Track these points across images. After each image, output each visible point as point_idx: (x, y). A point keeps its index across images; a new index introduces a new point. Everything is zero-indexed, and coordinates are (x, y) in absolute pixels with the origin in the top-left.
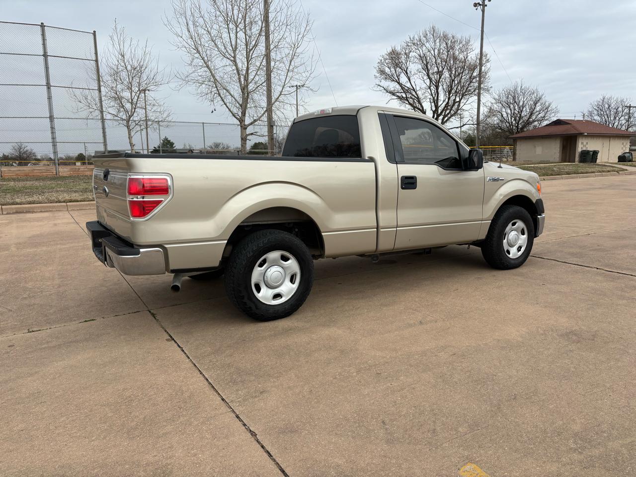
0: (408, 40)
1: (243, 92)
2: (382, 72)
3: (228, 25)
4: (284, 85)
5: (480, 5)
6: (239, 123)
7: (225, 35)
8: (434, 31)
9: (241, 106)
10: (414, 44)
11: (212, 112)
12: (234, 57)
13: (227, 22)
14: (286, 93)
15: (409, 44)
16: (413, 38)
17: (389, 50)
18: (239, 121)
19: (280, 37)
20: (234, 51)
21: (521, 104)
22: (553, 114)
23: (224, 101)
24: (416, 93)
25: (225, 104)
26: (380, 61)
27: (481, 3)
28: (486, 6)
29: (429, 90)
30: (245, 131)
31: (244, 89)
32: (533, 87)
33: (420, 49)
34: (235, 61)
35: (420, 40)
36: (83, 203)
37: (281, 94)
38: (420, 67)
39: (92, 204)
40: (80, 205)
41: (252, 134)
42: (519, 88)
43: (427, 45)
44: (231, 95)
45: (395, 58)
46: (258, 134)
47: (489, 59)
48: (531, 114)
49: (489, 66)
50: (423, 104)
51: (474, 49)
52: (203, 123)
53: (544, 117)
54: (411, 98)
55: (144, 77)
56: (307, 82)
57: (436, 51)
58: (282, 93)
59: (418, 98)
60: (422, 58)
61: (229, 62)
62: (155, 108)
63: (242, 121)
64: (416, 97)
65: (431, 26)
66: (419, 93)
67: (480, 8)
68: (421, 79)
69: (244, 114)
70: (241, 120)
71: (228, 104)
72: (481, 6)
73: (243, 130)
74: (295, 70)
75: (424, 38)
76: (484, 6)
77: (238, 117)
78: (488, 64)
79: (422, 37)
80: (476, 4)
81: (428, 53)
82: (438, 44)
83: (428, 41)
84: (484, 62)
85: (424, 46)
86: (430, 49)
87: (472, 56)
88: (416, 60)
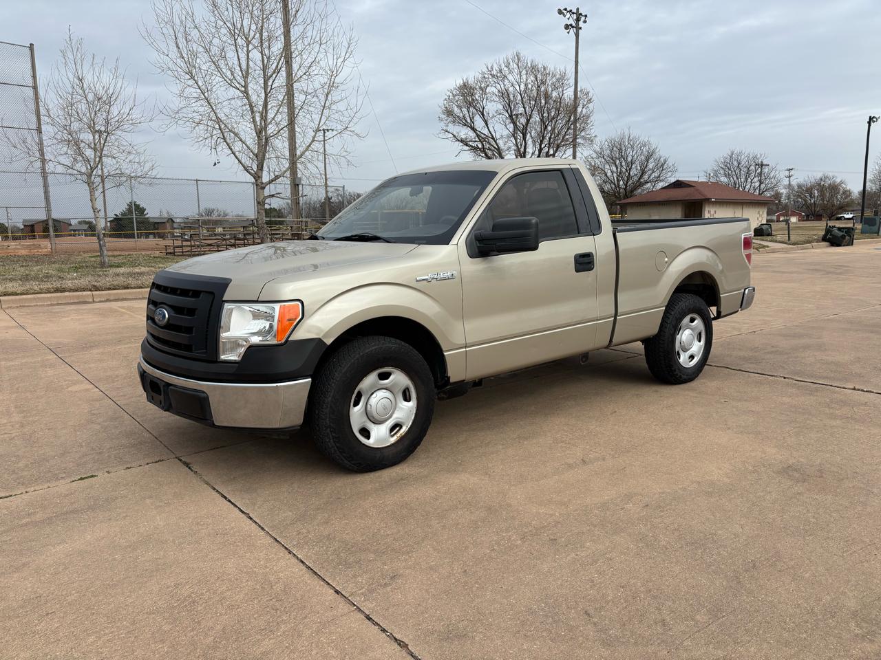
0: (485, 70)
1: (258, 137)
2: (449, 113)
3: (235, 40)
5: (573, 27)
6: (253, 180)
7: (231, 54)
8: (519, 59)
9: (256, 156)
10: (493, 76)
11: (215, 164)
12: (246, 87)
13: (234, 36)
15: (486, 76)
16: (492, 67)
17: (460, 82)
18: (254, 178)
19: (310, 60)
20: (245, 77)
21: (629, 159)
22: (670, 174)
23: (231, 149)
24: (495, 142)
25: (234, 153)
26: (447, 98)
27: (574, 25)
28: (581, 28)
29: (513, 139)
30: (262, 191)
31: (260, 132)
32: (644, 139)
33: (501, 83)
34: (246, 93)
35: (500, 71)
36: (24, 296)
37: (313, 141)
38: (501, 107)
39: (38, 298)
40: (20, 300)
41: (273, 196)
42: (627, 138)
43: (510, 77)
44: (241, 140)
45: (468, 95)
46: (282, 196)
47: (591, 99)
48: (643, 172)
49: (591, 109)
52: (197, 180)
53: (659, 177)
54: (490, 149)
55: (115, 111)
56: (351, 124)
57: (523, 86)
58: (316, 139)
59: (499, 149)
60: (504, 95)
61: (238, 93)
62: (131, 157)
63: (259, 177)
64: (496, 148)
65: (515, 53)
66: (501, 143)
67: (572, 31)
68: (502, 122)
69: (260, 167)
70: (257, 177)
71: (237, 154)
72: (575, 29)
73: (260, 190)
74: (334, 107)
75: (506, 69)
76: (578, 28)
77: (253, 172)
78: (590, 105)
79: (503, 67)
80: (567, 27)
81: (511, 89)
82: (524, 77)
83: (512, 72)
84: (586, 103)
85: (505, 78)
86: (515, 83)
87: (569, 95)
88: (494, 97)
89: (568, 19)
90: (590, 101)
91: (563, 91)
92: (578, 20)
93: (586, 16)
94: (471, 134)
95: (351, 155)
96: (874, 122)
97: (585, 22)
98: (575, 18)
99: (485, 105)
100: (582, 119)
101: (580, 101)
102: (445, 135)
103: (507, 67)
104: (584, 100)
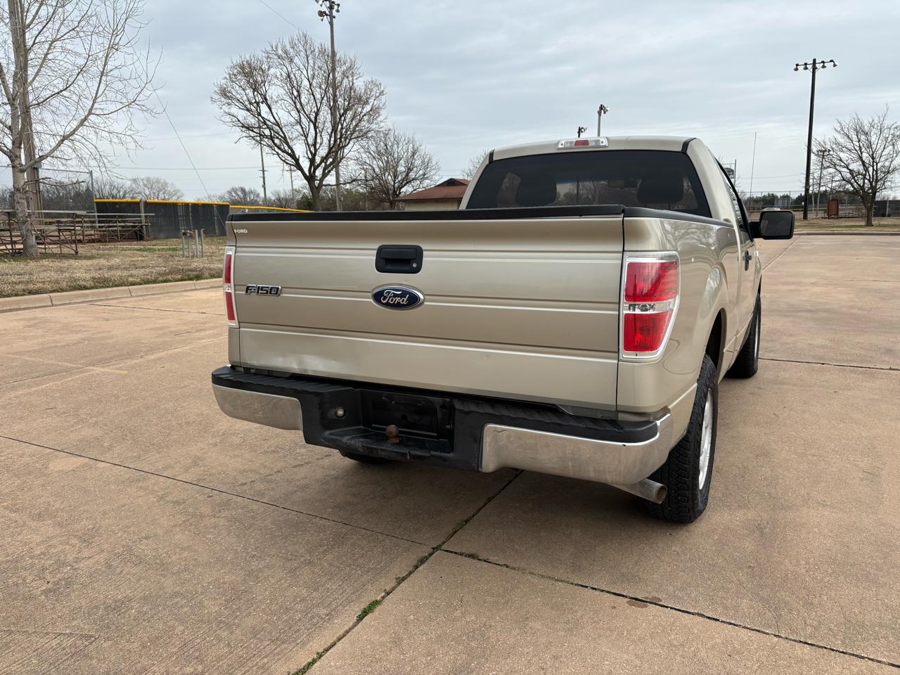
0: (269, 49)
1: (13, 105)
2: (224, 93)
4: (96, 98)
5: (327, 15)
8: (306, 42)
10: (278, 56)
14: (98, 112)
15: (271, 56)
16: (276, 48)
18: (10, 157)
24: (281, 129)
26: (228, 76)
27: (327, 12)
28: (334, 17)
29: (298, 127)
31: (14, 98)
32: (408, 135)
33: (287, 65)
35: (286, 52)
37: (90, 113)
38: (283, 91)
42: (392, 134)
43: (296, 60)
46: (50, 181)
48: (410, 170)
49: (383, 101)
50: (294, 147)
51: (361, 74)
53: (424, 175)
54: (278, 138)
56: (141, 97)
58: (93, 112)
59: (285, 137)
60: (291, 79)
63: (16, 157)
64: (282, 136)
65: (301, 33)
66: (286, 131)
67: (326, 19)
68: (285, 109)
69: (18, 143)
70: (12, 155)
72: (328, 17)
73: (19, 174)
74: (115, 73)
75: (291, 50)
76: (332, 17)
77: (6, 149)
78: (383, 98)
79: (288, 47)
80: (321, 14)
81: (298, 73)
82: (311, 62)
83: (298, 54)
84: (378, 94)
85: (291, 61)
86: (302, 67)
87: (359, 84)
88: (276, 80)
89: (321, 5)
90: (382, 93)
91: (353, 80)
92: (331, 8)
93: (338, 5)
94: (252, 121)
95: (139, 134)
97: (338, 11)
98: (328, 5)
99: (267, 88)
100: (375, 111)
101: (371, 92)
102: (228, 119)
103: (293, 48)
104: (376, 91)
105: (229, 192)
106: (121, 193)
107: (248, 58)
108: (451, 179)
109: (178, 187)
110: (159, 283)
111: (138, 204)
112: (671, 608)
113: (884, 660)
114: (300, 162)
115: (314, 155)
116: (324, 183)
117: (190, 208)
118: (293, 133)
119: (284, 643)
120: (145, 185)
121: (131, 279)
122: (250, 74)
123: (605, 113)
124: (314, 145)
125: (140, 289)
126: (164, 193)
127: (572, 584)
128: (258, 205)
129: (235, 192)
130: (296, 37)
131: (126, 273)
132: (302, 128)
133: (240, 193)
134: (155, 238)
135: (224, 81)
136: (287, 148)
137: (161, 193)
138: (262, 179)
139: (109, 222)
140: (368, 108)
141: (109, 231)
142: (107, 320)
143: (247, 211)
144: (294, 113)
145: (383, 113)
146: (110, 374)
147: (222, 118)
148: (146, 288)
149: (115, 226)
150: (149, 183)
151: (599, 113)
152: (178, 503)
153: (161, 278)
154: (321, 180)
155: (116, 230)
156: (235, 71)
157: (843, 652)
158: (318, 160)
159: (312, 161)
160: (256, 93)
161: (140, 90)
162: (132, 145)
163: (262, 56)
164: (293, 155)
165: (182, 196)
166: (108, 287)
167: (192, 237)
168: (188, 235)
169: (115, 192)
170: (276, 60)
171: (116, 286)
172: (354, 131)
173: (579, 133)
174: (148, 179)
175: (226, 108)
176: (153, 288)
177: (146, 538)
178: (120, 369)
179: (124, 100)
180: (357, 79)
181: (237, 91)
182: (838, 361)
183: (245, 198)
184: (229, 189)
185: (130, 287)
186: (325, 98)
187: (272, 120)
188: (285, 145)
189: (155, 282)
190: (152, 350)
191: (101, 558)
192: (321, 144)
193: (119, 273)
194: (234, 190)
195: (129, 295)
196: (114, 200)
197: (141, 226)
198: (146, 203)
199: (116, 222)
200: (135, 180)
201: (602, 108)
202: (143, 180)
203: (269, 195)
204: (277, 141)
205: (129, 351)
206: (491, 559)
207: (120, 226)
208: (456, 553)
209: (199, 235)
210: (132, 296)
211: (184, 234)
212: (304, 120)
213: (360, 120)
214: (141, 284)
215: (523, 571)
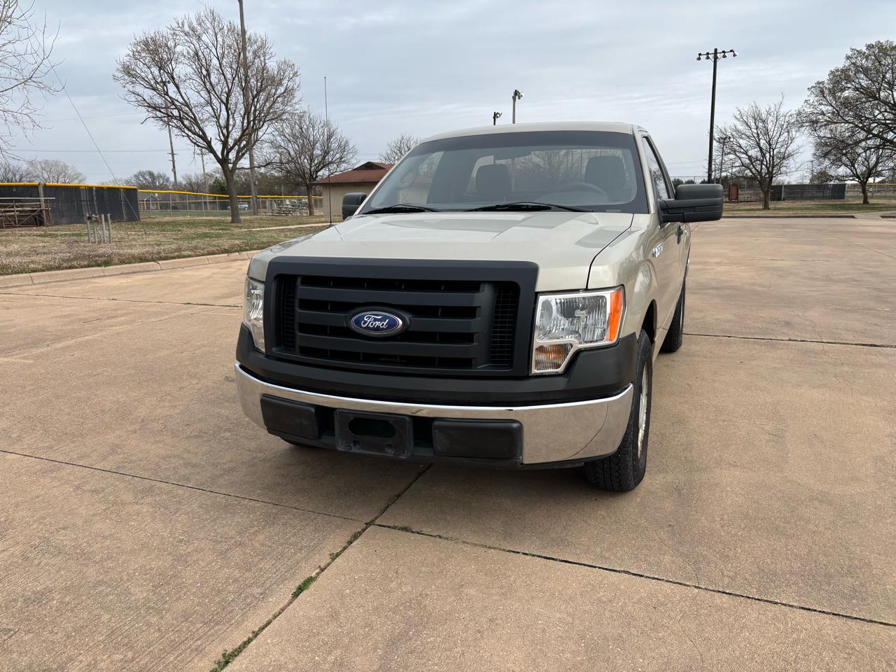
0: (175, 25)
2: (127, 71)
8: (214, 19)
10: (187, 34)
15: (177, 32)
16: (183, 24)
24: (191, 110)
26: (131, 53)
29: (209, 108)
32: (324, 118)
35: (193, 30)
38: (193, 72)
43: (204, 38)
49: (297, 82)
50: (205, 129)
51: (273, 54)
54: (187, 119)
57: (220, 50)
59: (195, 119)
64: (191, 118)
65: (209, 10)
66: (196, 112)
68: (194, 89)
75: (199, 28)
78: (297, 79)
79: (195, 24)
81: (207, 52)
82: (220, 39)
83: (206, 31)
84: (291, 76)
85: (199, 38)
86: (210, 45)
87: (272, 65)
88: (182, 58)
90: (295, 74)
91: (265, 59)
94: (159, 101)
95: (37, 113)
96: (498, 117)
99: (174, 66)
100: (289, 92)
101: (284, 73)
102: (133, 98)
103: (200, 24)
104: (289, 73)
105: (135, 176)
106: (17, 177)
107: (153, 35)
108: (369, 163)
109: (79, 171)
110: (63, 269)
111: (36, 187)
112: (599, 568)
113: (795, 604)
114: (213, 144)
115: (227, 137)
116: (238, 166)
117: (94, 193)
118: (204, 114)
119: (217, 624)
120: (43, 169)
121: (32, 266)
122: (156, 52)
123: (519, 98)
124: (227, 127)
125: (43, 276)
126: (64, 176)
127: (504, 550)
128: (168, 189)
129: (143, 176)
130: (202, 14)
131: (26, 259)
132: (213, 109)
133: (148, 177)
134: (56, 224)
135: (127, 58)
136: (197, 130)
137: (61, 177)
138: (171, 163)
139: (5, 207)
140: (281, 90)
141: (6, 216)
142: (8, 309)
143: (157, 195)
144: (203, 93)
145: (298, 94)
146: (13, 364)
147: (127, 98)
148: (49, 276)
149: (13, 211)
150: (47, 166)
151: (514, 99)
152: (96, 491)
153: (65, 265)
154: (235, 163)
155: (14, 216)
156: (139, 48)
157: (758, 600)
158: (231, 142)
159: (225, 144)
160: (162, 71)
161: (36, 66)
162: (29, 125)
163: (166, 32)
164: (204, 137)
165: (84, 179)
166: (7, 274)
167: (98, 222)
168: (94, 219)
169: (10, 176)
170: (183, 38)
171: (16, 273)
172: (268, 113)
173: (494, 118)
174: (46, 162)
175: (130, 87)
176: (57, 275)
177: (64, 529)
178: (24, 358)
179: (19, 77)
180: (269, 59)
181: (141, 69)
182: (742, 333)
183: (154, 183)
184: (136, 173)
185: (31, 274)
186: (237, 78)
187: (181, 100)
188: (195, 127)
189: (59, 268)
190: (58, 338)
191: (17, 550)
192: (234, 126)
193: (18, 260)
194: (142, 174)
195: (31, 283)
196: (9, 184)
197: (41, 211)
198: (45, 187)
199: (13, 207)
200: (31, 163)
201: (516, 93)
202: (40, 163)
203: (179, 179)
204: (186, 122)
205: (34, 339)
206: (424, 531)
207: (17, 211)
208: (389, 527)
209: (106, 220)
210: (34, 284)
211: (90, 218)
212: (215, 101)
213: (274, 102)
214: (44, 271)
215: (456, 540)
